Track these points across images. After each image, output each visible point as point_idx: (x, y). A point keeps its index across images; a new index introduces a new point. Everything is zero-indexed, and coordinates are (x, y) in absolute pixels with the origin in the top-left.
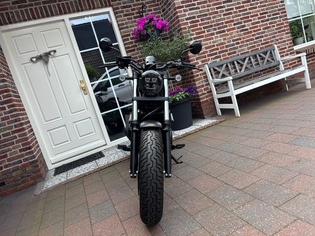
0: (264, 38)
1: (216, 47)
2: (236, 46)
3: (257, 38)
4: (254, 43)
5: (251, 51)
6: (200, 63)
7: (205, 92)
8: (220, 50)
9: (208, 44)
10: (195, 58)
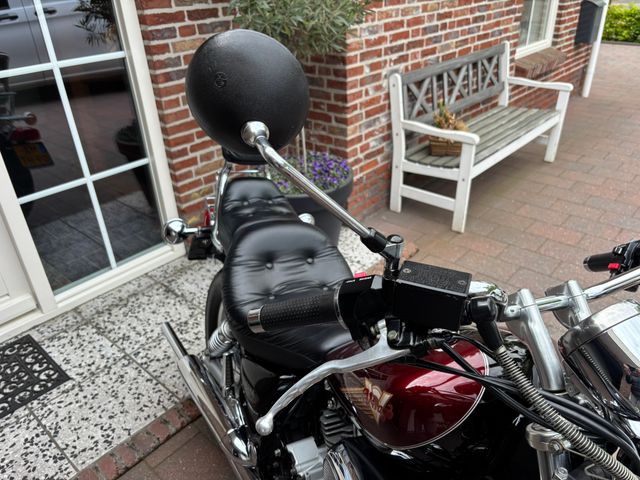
0: (485, 23)
1: (405, 29)
2: (440, 33)
3: (476, 20)
4: (470, 31)
5: (460, 52)
6: (367, 71)
7: (361, 156)
8: (411, 39)
9: (391, 17)
10: (358, 53)
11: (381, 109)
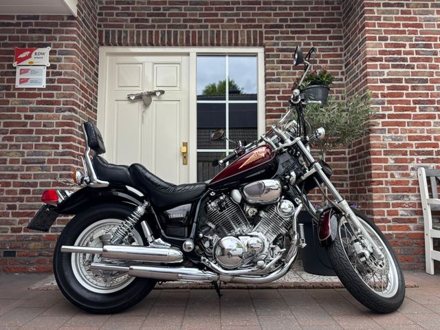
9: (416, 133)
10: (382, 150)
11: (410, 190)
